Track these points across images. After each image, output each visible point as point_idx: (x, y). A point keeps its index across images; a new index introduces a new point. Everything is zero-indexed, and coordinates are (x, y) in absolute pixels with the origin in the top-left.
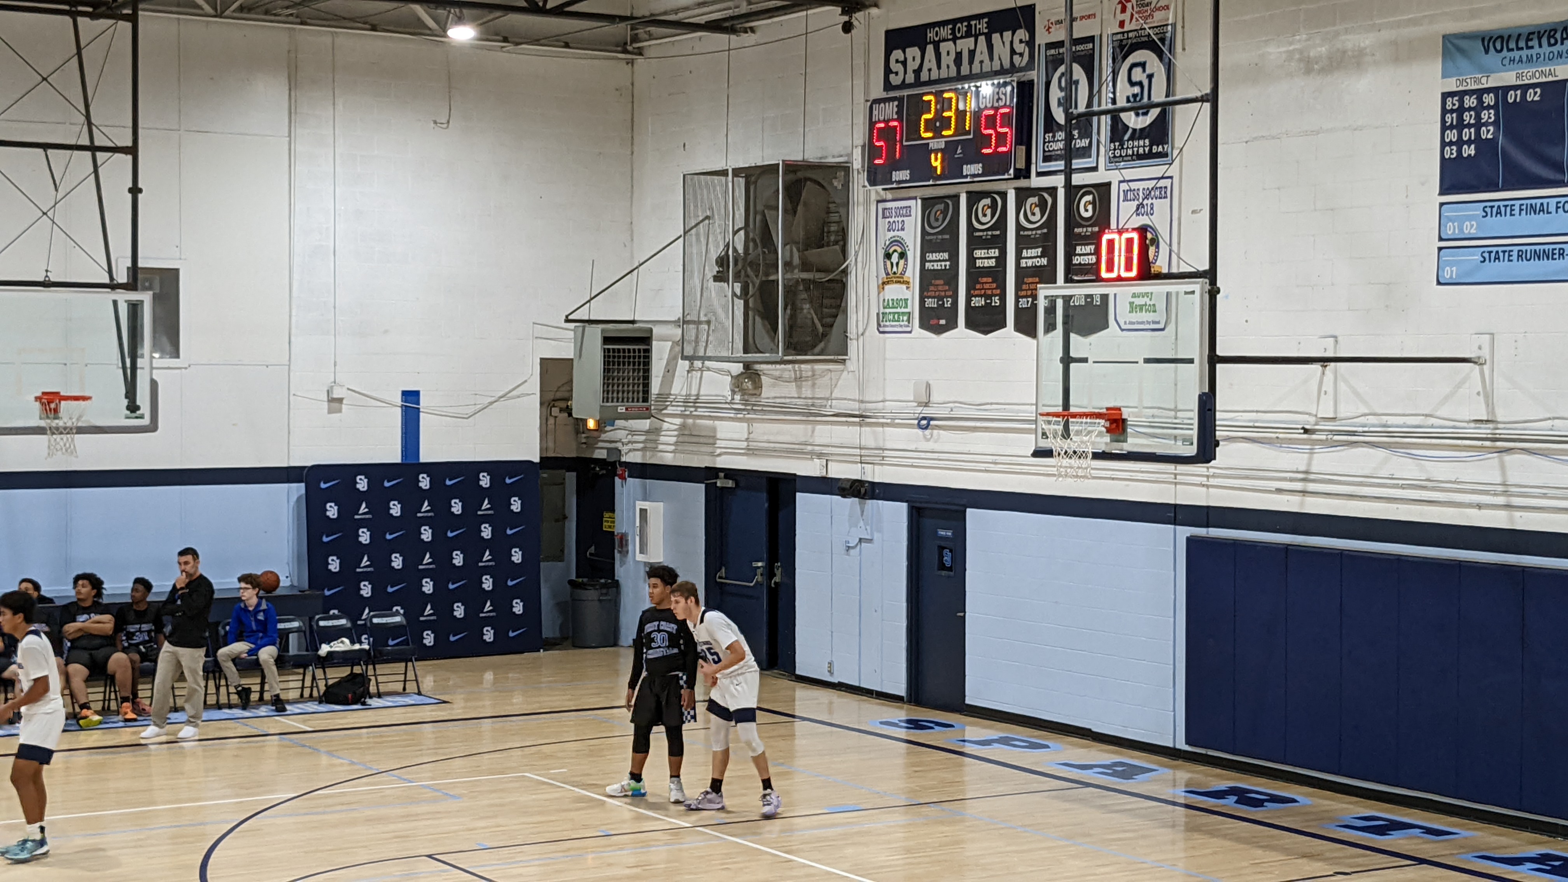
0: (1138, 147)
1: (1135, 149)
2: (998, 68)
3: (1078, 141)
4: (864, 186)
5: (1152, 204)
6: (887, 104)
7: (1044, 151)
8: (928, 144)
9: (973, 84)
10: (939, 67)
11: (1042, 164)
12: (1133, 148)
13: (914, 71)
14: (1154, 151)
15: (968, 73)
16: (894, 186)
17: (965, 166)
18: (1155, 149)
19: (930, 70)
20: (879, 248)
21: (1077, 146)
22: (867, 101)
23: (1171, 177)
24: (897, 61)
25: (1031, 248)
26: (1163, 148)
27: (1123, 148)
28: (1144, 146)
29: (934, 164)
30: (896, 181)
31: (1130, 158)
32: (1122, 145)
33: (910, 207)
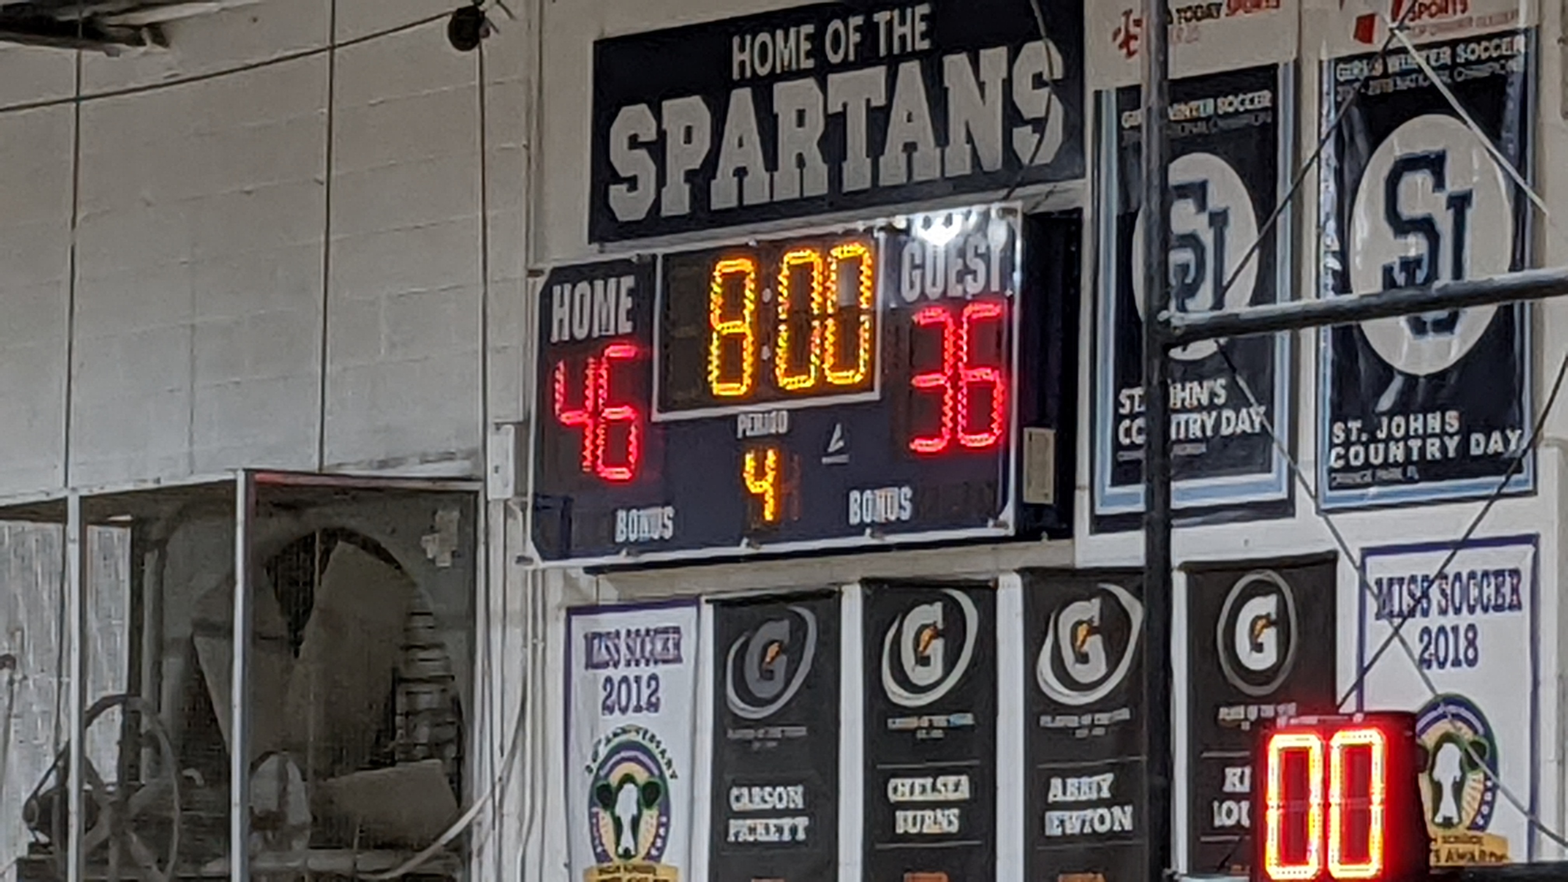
0: (1424, 437)
1: (1415, 444)
2: (968, 171)
3: (1227, 413)
4: (521, 560)
5: (1471, 627)
6: (599, 284)
7: (1117, 446)
8: (734, 418)
9: (881, 222)
10: (771, 163)
11: (1110, 491)
12: (1407, 437)
13: (690, 176)
14: (1475, 451)
15: (867, 185)
16: (622, 558)
17: (855, 495)
18: (1478, 444)
19: (741, 173)
20: (577, 768)
21: (1225, 431)
22: (534, 273)
23: (1531, 539)
24: (634, 142)
25: (1079, 773)
26: (1506, 441)
27: (1374, 439)
28: (1444, 432)
29: (754, 488)
30: (627, 543)
31: (1397, 473)
32: (1370, 428)
33: (677, 630)
